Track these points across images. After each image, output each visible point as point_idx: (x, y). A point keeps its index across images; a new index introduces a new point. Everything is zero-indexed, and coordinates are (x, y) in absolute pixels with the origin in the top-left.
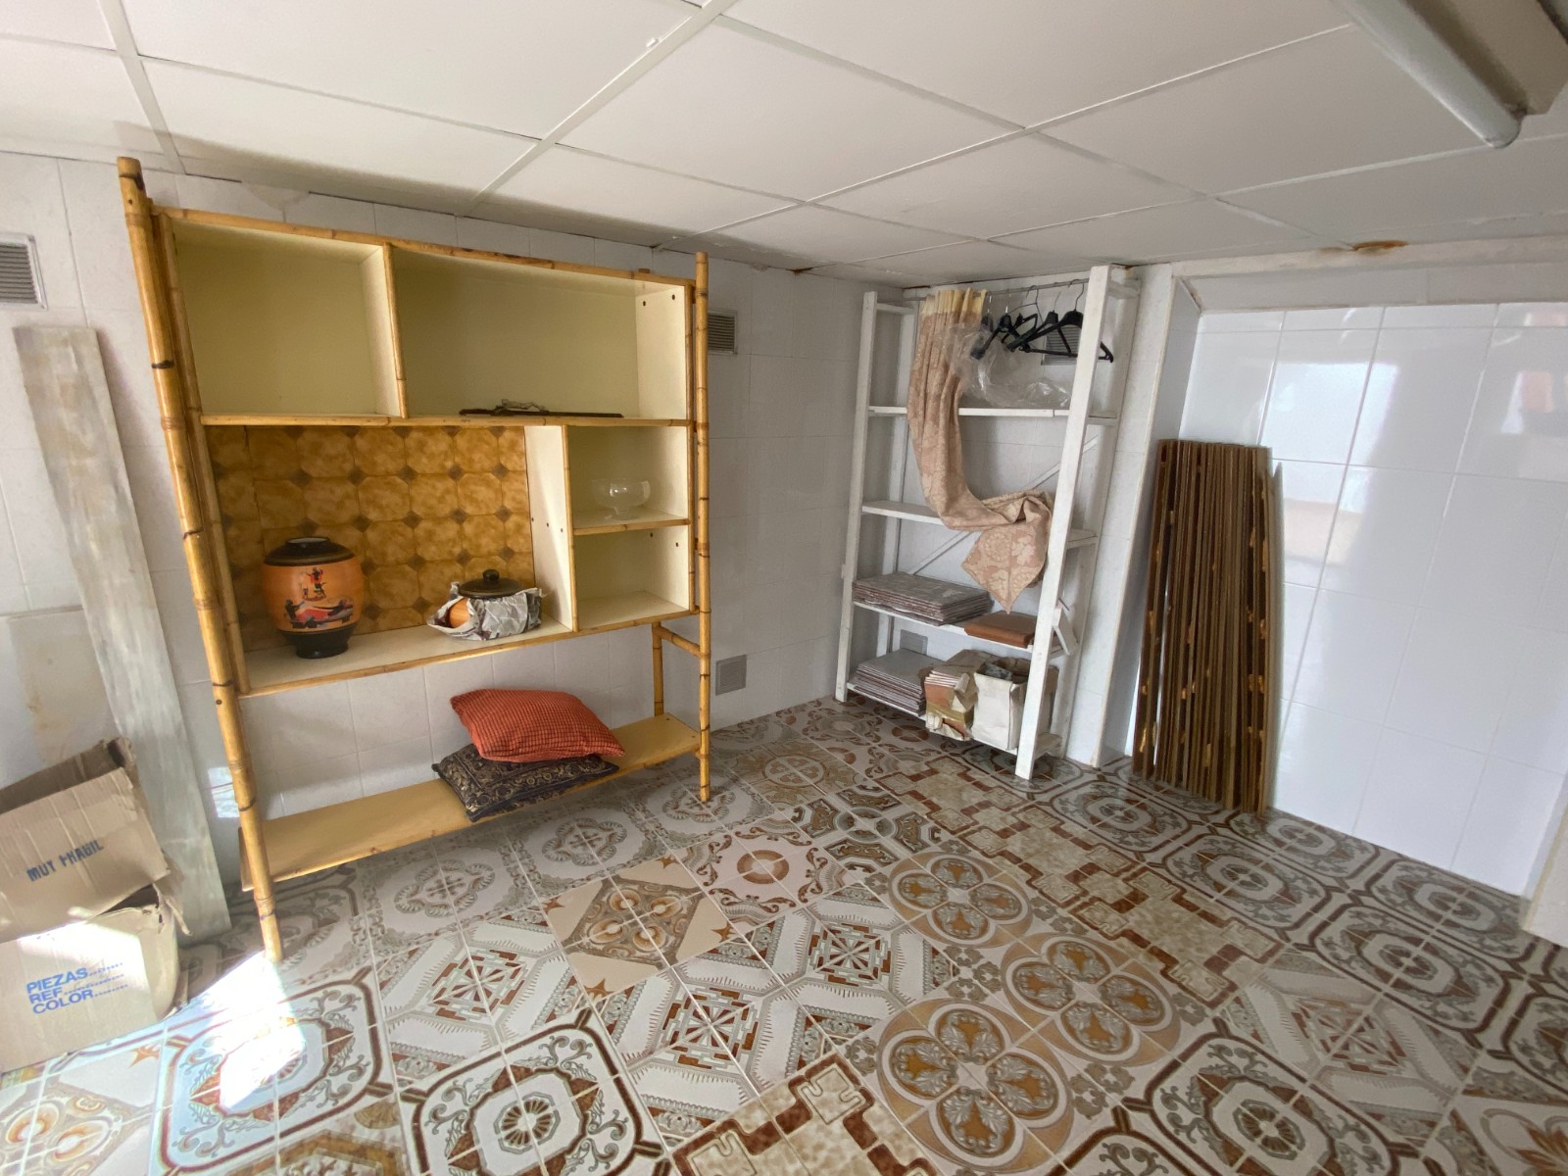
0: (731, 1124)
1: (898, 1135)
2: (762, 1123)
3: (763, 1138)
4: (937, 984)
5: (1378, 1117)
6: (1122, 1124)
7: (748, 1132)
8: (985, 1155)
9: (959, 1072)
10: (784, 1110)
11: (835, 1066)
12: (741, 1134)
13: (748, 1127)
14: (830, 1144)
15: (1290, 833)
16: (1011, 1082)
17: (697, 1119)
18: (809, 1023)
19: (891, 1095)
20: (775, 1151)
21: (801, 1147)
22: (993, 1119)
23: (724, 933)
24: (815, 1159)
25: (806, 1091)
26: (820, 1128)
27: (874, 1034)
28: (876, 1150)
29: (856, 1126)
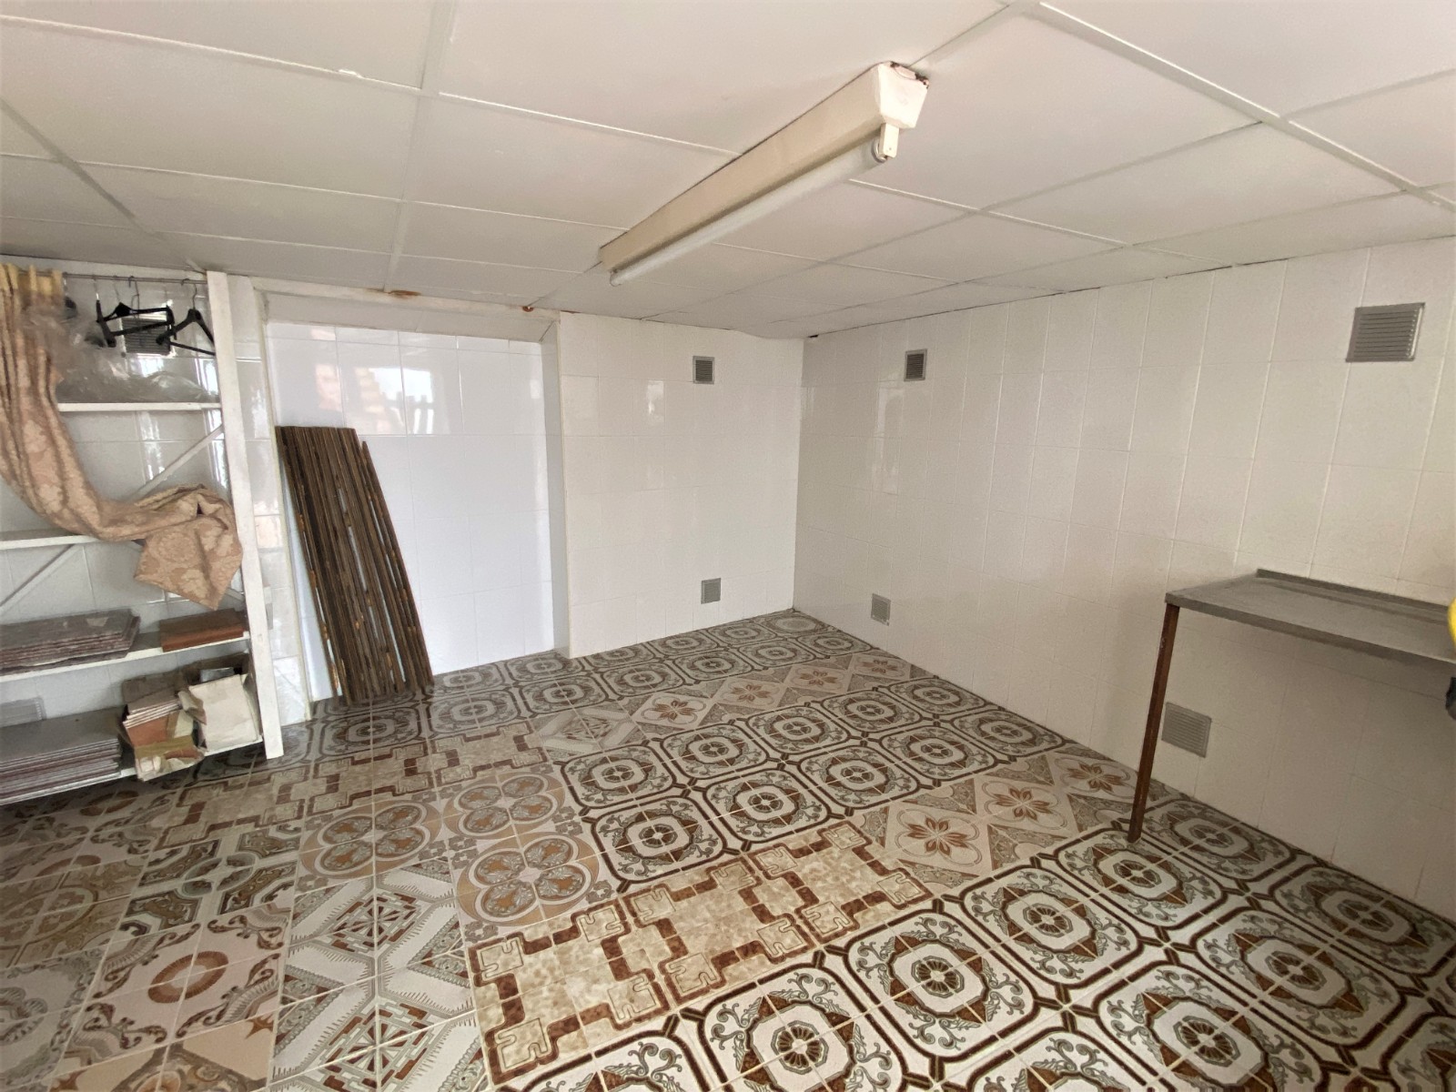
0: (489, 1036)
1: (551, 925)
2: (501, 1010)
3: (513, 1011)
4: (448, 873)
5: (628, 742)
6: (593, 822)
7: (503, 1021)
8: (582, 885)
9: (523, 880)
10: (497, 993)
11: (478, 952)
12: (502, 1027)
13: (499, 1020)
14: (539, 966)
15: (456, 680)
16: (544, 858)
17: (471, 1062)
18: (429, 964)
19: (520, 922)
20: (527, 1004)
21: (533, 985)
22: (562, 873)
23: (260, 1025)
24: (545, 977)
25: (490, 974)
26: (524, 971)
27: (465, 920)
28: (555, 940)
29: (532, 947)
